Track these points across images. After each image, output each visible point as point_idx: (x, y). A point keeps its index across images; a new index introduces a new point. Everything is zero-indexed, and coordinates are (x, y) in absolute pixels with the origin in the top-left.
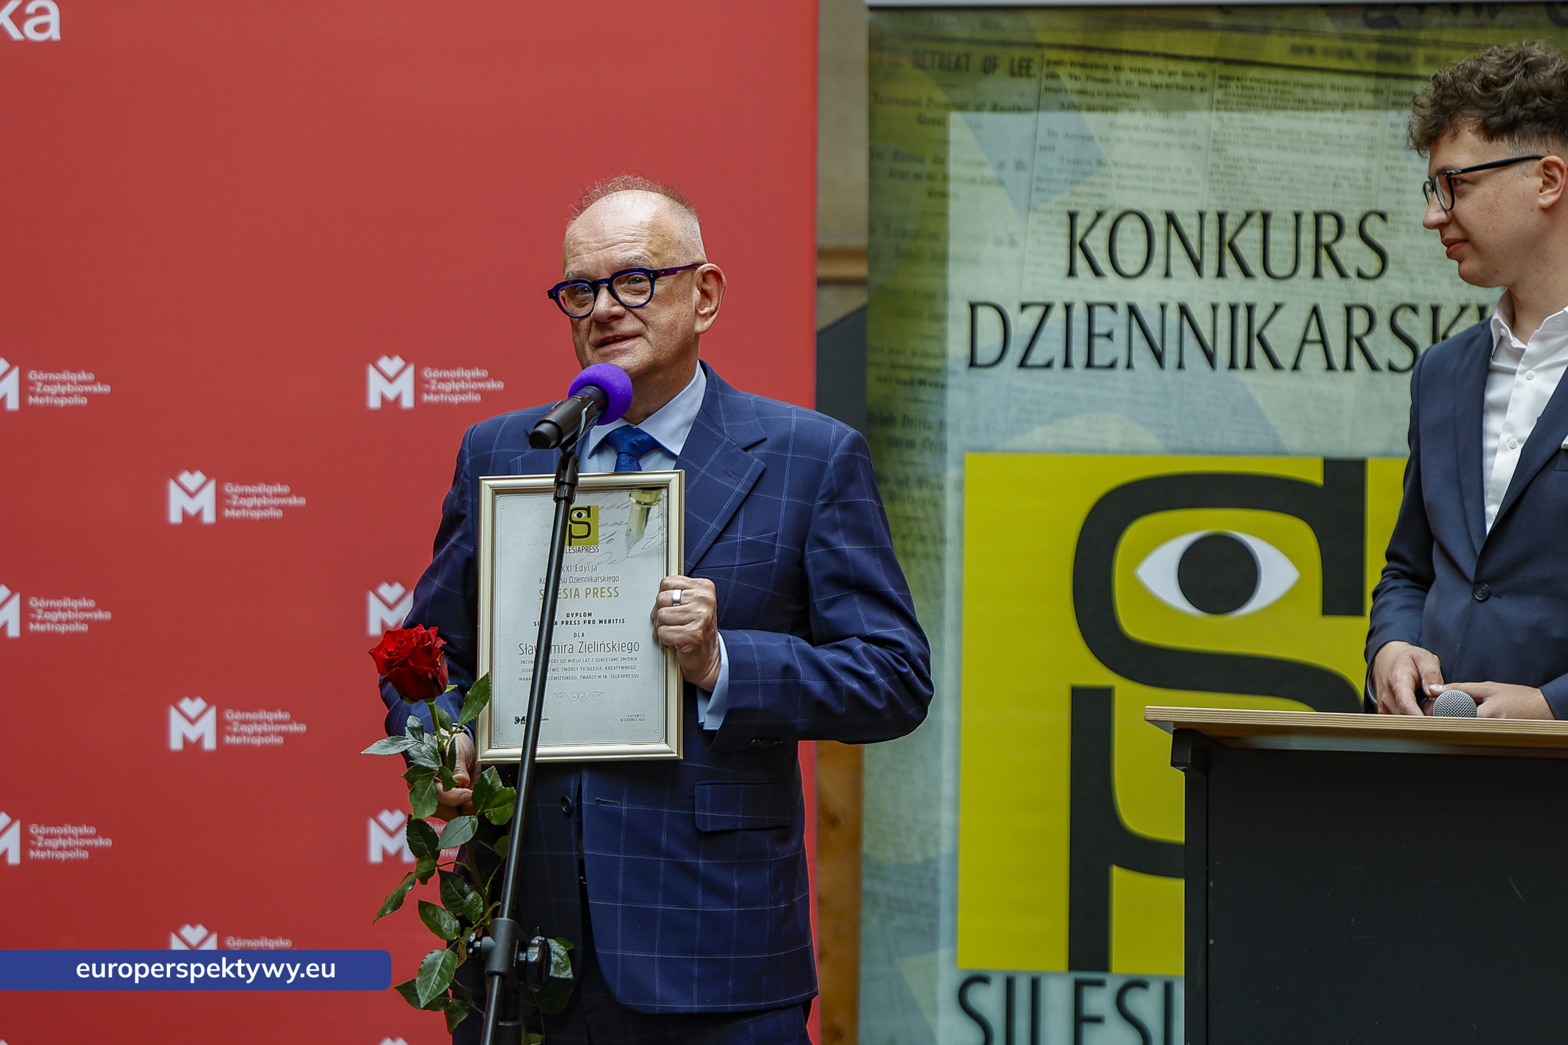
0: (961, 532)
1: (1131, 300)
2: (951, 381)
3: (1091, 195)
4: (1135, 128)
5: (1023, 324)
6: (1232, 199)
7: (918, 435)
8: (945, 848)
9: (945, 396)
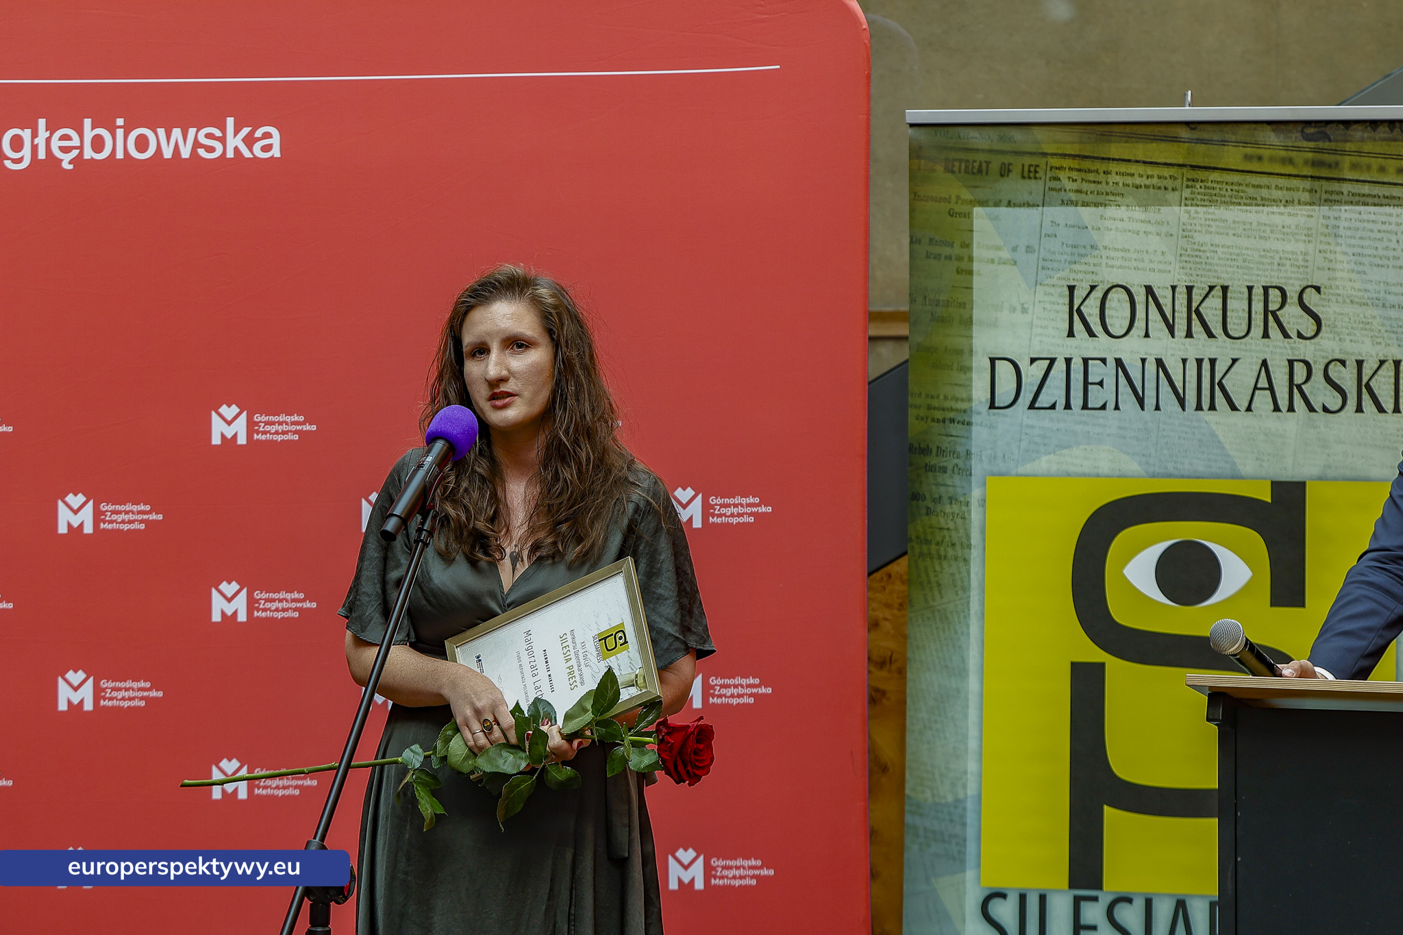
0: (984, 540)
1: (1117, 356)
2: (975, 419)
3: (1086, 273)
4: (1121, 219)
6: (1198, 275)
7: (949, 462)
8: (971, 790)
9: (970, 432)
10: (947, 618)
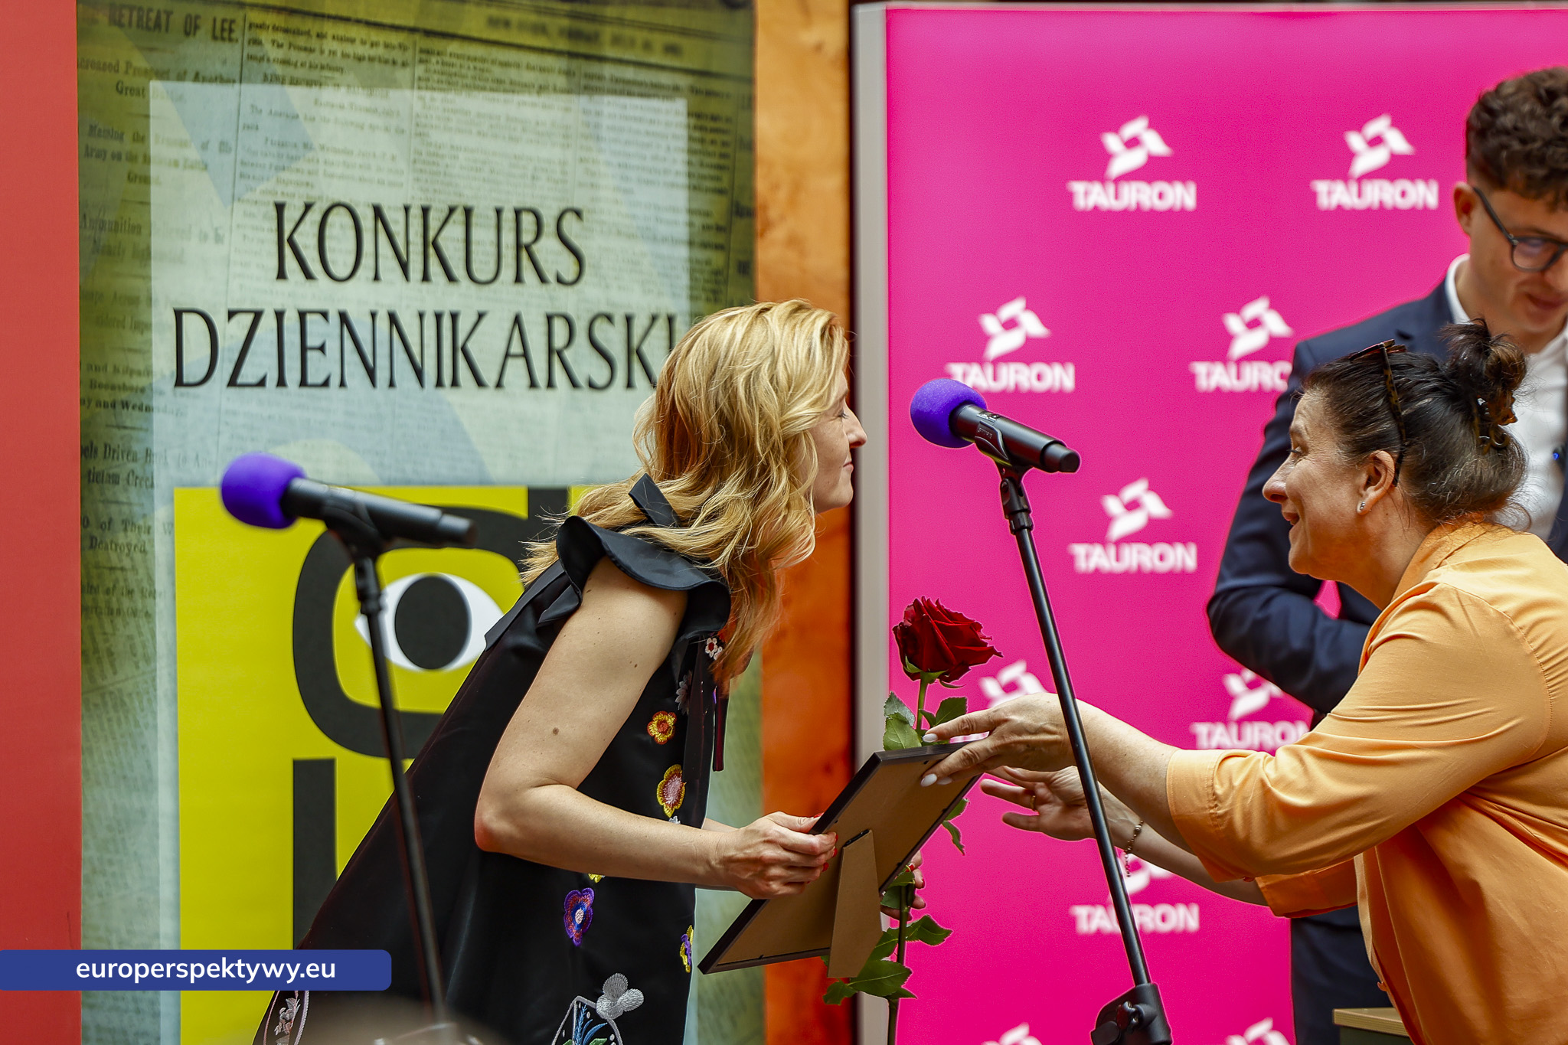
0: (173, 584)
1: (342, 307)
2: (157, 402)
3: (298, 184)
4: (340, 107)
5: (232, 334)
6: (435, 191)
7: (122, 468)
9: (150, 421)
10: (123, 704)
